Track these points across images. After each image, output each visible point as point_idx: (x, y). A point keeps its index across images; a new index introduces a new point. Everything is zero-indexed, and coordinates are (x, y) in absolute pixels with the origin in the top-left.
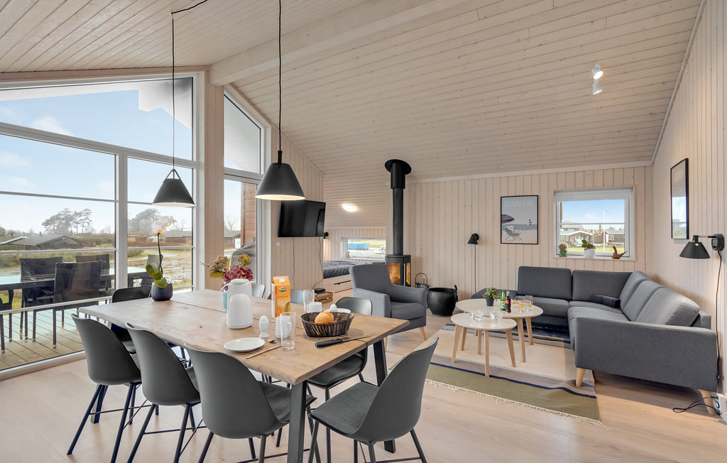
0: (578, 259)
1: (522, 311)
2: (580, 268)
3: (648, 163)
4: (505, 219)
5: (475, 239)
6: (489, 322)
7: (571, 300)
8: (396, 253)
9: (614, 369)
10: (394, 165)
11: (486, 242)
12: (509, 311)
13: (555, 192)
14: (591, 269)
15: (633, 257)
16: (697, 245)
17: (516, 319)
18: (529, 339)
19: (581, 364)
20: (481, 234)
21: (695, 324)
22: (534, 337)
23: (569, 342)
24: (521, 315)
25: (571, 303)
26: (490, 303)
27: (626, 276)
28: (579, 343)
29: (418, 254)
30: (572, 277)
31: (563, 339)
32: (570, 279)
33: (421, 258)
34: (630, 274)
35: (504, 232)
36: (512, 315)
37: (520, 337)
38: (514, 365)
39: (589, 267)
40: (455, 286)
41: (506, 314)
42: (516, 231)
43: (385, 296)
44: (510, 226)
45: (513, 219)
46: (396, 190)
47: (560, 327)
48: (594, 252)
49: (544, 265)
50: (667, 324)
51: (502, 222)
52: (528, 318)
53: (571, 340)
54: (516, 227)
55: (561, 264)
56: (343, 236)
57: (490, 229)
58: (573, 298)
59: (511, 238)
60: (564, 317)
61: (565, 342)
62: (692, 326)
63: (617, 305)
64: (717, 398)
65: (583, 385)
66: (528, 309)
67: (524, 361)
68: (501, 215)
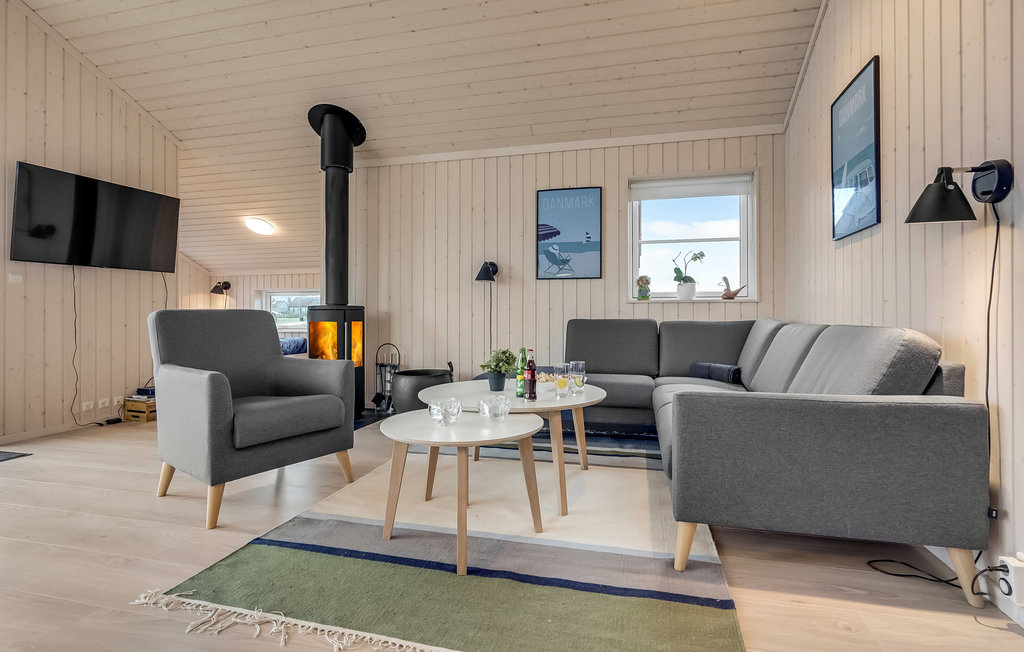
0: (668, 302)
1: (563, 396)
2: (672, 316)
3: (778, 128)
4: (545, 233)
5: (489, 272)
6: (479, 425)
7: (658, 376)
8: (330, 302)
9: (761, 515)
10: (327, 118)
11: (510, 277)
12: (533, 396)
13: (630, 182)
14: (690, 319)
15: (754, 296)
16: (951, 187)
17: (545, 415)
18: (579, 458)
19: (686, 513)
20: (502, 263)
21: (931, 390)
22: (590, 453)
23: (658, 457)
24: (559, 403)
25: (659, 380)
26: (498, 386)
27: (745, 329)
28: (683, 460)
29: (383, 307)
30: (659, 336)
31: (643, 451)
32: (655, 339)
33: (389, 315)
34: (751, 324)
35: (542, 257)
36: (539, 404)
37: (555, 455)
38: (538, 528)
39: (686, 316)
40: (450, 364)
41: (526, 404)
42: (564, 255)
43: (212, 378)
44: (553, 245)
45: (558, 233)
46: (330, 170)
47: (641, 428)
48: (693, 289)
49: (613, 315)
50: (874, 392)
51: (539, 238)
52: (577, 408)
53: (663, 451)
54: (564, 247)
55: (641, 313)
56: (260, 288)
57: (517, 251)
58: (661, 374)
59: (555, 268)
60: (648, 407)
61: (648, 456)
62: (924, 393)
63: (736, 378)
64: (1004, 568)
65: (691, 566)
66: (576, 392)
67: (565, 513)
68: (538, 225)
